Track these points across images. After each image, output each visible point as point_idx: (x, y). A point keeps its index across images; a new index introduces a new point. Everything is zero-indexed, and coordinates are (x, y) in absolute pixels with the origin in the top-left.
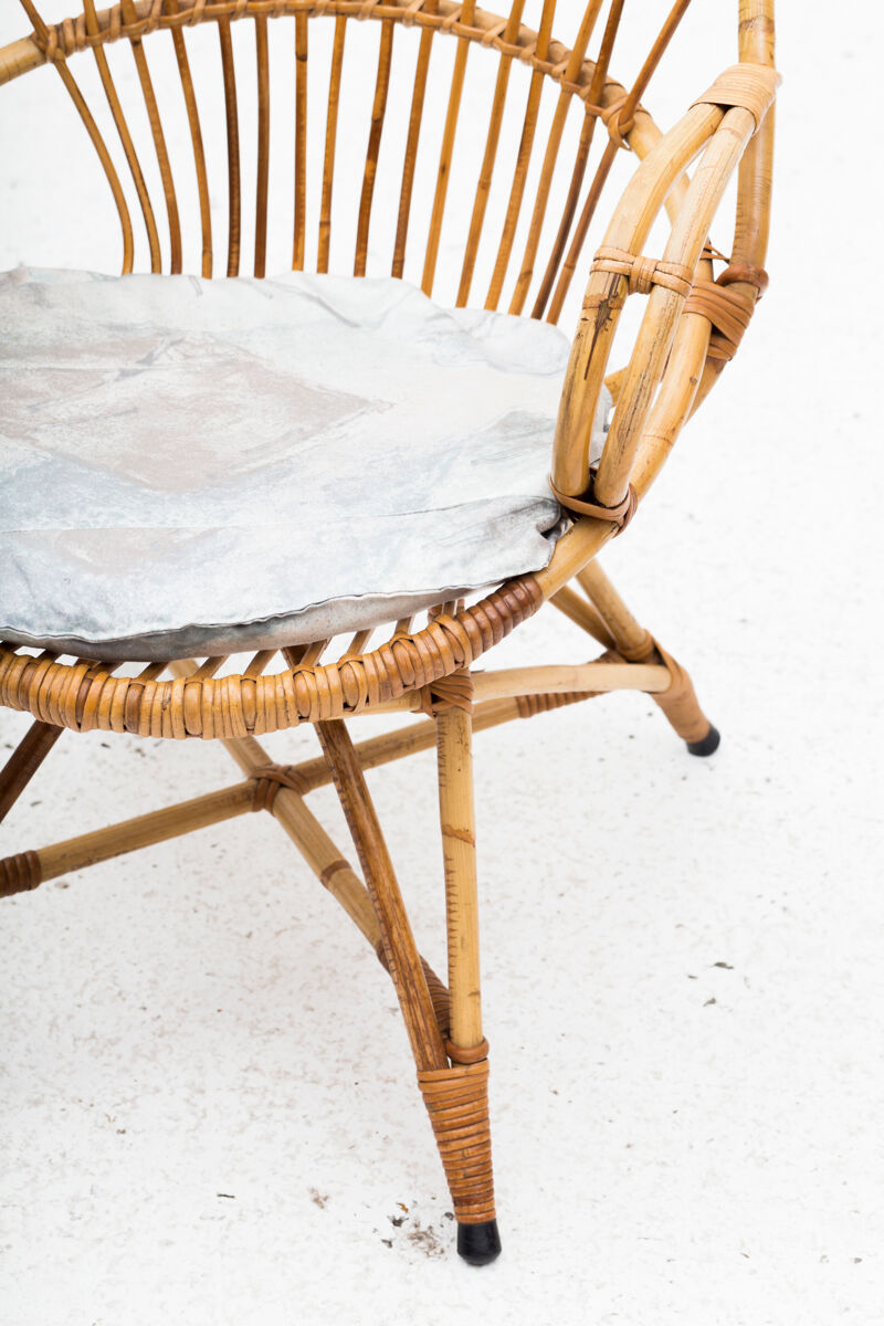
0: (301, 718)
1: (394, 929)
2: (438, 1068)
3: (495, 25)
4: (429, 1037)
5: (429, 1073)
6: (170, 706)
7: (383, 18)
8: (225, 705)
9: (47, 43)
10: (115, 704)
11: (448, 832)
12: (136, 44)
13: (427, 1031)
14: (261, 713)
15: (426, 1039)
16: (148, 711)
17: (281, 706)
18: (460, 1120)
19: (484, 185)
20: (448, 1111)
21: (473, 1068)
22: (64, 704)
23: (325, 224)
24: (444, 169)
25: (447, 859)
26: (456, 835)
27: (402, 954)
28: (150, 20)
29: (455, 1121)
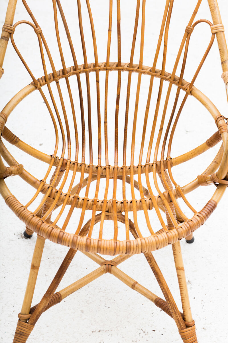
0: (169, 244)
1: (169, 295)
2: (185, 329)
3: (148, 69)
4: (181, 321)
5: (183, 330)
6: (138, 246)
7: (118, 70)
8: (152, 243)
9: (37, 85)
10: (124, 247)
11: (177, 269)
12: (57, 83)
13: (181, 320)
14: (160, 244)
15: (181, 322)
16: (133, 248)
17: (165, 241)
18: (192, 341)
19: (148, 108)
20: (189, 339)
21: (193, 327)
22: (111, 249)
23: (106, 122)
24: (137, 105)
25: (178, 275)
26: (179, 269)
27: (172, 301)
28: (60, 76)
29: (191, 341)
